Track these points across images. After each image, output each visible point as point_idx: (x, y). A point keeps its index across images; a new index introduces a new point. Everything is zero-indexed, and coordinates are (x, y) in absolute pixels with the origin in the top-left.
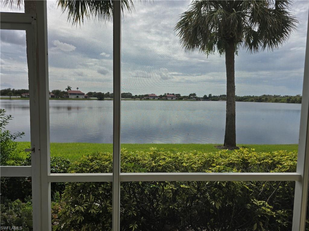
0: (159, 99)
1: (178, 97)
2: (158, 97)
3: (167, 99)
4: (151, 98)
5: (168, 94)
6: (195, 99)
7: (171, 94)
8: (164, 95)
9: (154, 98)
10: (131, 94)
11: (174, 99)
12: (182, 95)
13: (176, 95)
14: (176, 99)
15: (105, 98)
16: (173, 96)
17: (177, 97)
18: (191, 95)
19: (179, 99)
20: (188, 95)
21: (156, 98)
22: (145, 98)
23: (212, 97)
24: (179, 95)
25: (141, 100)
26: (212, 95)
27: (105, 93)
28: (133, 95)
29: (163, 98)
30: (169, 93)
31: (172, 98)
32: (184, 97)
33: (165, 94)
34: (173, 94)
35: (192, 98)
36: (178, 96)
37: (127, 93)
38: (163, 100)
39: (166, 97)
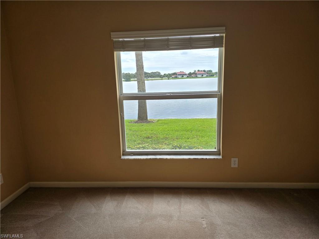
0: (188, 77)
1: (210, 74)
2: (188, 75)
3: (196, 77)
4: (180, 77)
5: (199, 71)
7: (201, 71)
8: (193, 73)
9: (183, 76)
10: (159, 73)
11: (204, 76)
13: (207, 71)
14: (207, 76)
15: (131, 79)
16: (203, 73)
21: (185, 76)
22: (173, 76)
24: (211, 71)
25: (168, 79)
28: (161, 74)
29: (193, 76)
31: (202, 76)
32: (216, 73)
33: (195, 71)
34: (204, 71)
36: (209, 72)
37: (155, 73)
38: (193, 77)
39: (196, 74)
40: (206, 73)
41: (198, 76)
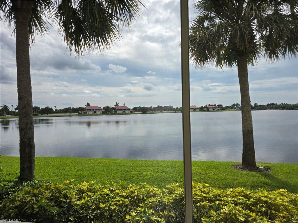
0: (200, 111)
1: (221, 108)
2: (199, 109)
3: (208, 111)
4: (192, 110)
5: (209, 105)
6: (238, 109)
7: (212, 105)
8: (205, 107)
9: (195, 110)
10: (172, 107)
11: (216, 110)
12: (224, 106)
13: (218, 105)
14: (218, 110)
15: (148, 112)
16: (215, 107)
17: (218, 107)
18: (234, 105)
19: (221, 110)
20: (231, 105)
21: (197, 110)
23: (258, 106)
24: (221, 105)
26: (258, 104)
27: (148, 106)
28: (174, 108)
29: (204, 109)
30: (211, 104)
31: (214, 109)
32: (227, 107)
33: (207, 105)
34: (215, 105)
35: (235, 108)
36: (220, 106)
37: (168, 107)
38: (204, 111)
39: (208, 108)
40: (216, 107)
41: (209, 110)
